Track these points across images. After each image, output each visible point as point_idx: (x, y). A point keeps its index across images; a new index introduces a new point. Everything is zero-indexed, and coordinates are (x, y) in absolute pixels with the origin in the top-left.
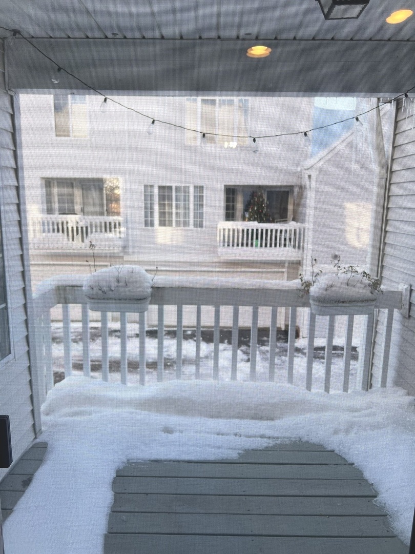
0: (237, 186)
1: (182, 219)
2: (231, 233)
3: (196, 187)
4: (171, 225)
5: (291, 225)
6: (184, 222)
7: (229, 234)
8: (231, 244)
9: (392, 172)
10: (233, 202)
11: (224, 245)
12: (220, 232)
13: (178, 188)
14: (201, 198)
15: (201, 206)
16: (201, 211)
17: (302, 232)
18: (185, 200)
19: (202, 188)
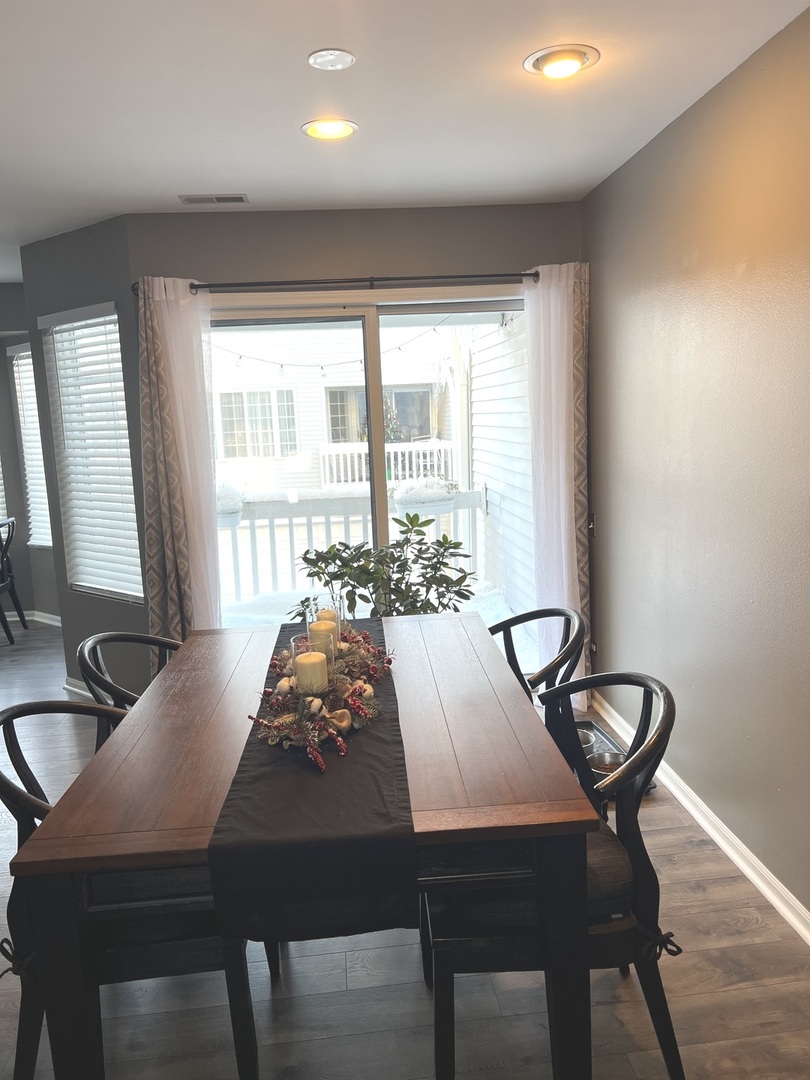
0: (348, 387)
1: (261, 444)
2: (341, 461)
3: (280, 393)
4: (244, 453)
5: (432, 444)
6: (266, 448)
7: (338, 464)
8: (342, 478)
9: (471, 379)
10: (343, 412)
11: (332, 482)
12: (324, 459)
13: (252, 395)
14: (291, 410)
15: (292, 423)
16: (291, 430)
17: (449, 455)
18: (264, 414)
19: (290, 394)
